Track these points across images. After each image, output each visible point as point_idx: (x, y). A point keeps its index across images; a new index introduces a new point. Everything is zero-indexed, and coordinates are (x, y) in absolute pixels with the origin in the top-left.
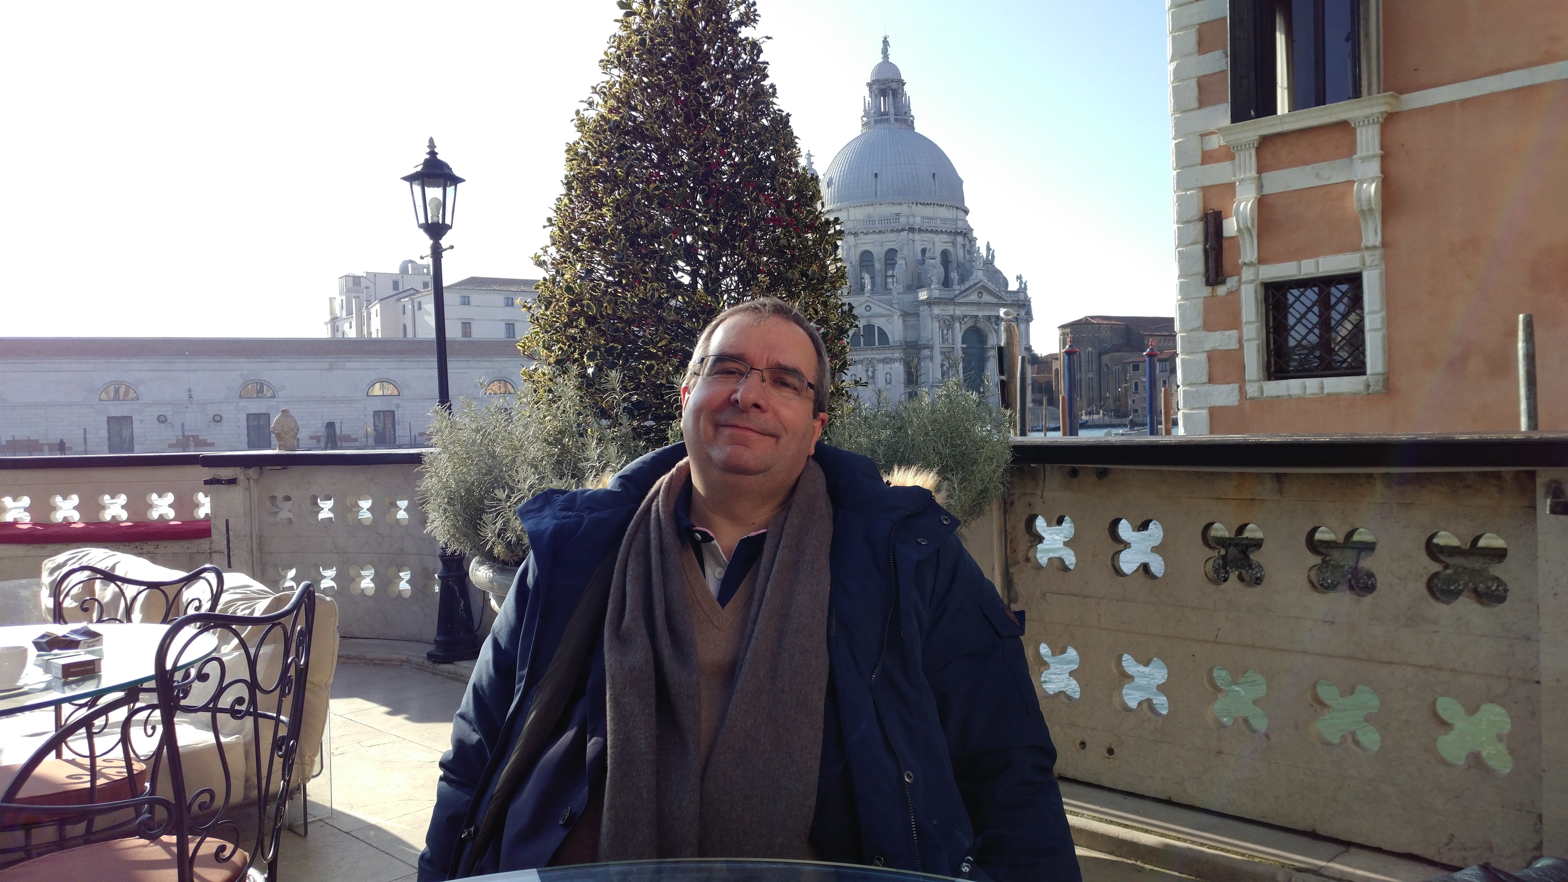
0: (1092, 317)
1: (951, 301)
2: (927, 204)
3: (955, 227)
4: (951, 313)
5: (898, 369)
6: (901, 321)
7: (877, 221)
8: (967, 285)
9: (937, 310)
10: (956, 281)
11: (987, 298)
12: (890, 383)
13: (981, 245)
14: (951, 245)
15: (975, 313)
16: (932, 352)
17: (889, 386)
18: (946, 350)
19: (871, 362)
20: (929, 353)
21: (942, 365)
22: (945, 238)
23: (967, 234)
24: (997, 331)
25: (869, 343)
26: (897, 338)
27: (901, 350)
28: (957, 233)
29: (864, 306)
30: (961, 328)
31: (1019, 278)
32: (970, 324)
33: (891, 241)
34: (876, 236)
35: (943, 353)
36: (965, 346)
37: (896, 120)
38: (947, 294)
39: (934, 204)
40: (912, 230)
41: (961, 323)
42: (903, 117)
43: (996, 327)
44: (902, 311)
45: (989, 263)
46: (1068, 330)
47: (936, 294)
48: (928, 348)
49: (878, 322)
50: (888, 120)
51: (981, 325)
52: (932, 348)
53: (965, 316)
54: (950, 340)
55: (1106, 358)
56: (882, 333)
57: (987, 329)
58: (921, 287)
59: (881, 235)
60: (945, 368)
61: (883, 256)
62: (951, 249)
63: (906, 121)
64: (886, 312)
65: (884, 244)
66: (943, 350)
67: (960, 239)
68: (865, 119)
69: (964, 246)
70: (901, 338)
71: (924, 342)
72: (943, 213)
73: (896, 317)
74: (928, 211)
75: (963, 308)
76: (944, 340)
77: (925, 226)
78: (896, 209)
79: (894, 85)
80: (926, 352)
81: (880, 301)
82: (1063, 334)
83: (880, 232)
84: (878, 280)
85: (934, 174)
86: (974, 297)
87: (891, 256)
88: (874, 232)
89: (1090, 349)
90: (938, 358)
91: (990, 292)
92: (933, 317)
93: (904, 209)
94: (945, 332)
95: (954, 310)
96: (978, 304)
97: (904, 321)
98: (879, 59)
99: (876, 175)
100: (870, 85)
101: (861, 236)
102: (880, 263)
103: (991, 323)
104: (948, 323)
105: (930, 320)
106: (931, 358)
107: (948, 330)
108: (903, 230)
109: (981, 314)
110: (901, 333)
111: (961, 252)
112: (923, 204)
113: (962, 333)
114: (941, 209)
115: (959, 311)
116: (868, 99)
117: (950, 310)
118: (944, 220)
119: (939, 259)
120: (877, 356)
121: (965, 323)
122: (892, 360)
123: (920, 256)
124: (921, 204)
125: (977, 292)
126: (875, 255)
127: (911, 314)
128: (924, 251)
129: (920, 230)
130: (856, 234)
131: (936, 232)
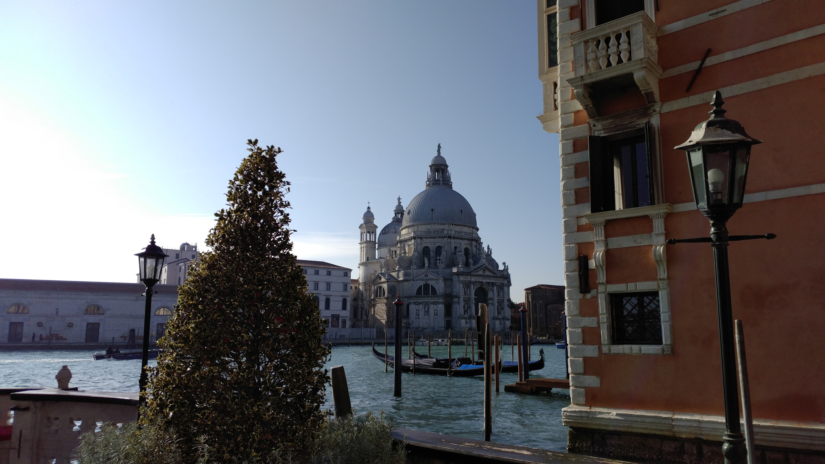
0: (541, 285)
1: (469, 274)
2: (458, 225)
3: (471, 236)
4: (469, 279)
5: (441, 307)
6: (443, 283)
7: (432, 232)
8: (477, 266)
9: (462, 278)
10: (472, 264)
11: (487, 273)
12: (437, 315)
13: (485, 246)
14: (469, 245)
15: (482, 280)
16: (459, 299)
17: (436, 316)
18: (466, 299)
19: (427, 304)
20: (457, 300)
21: (464, 307)
22: (466, 242)
23: (478, 240)
24: (493, 290)
25: (426, 293)
26: (441, 292)
27: (443, 298)
28: (472, 240)
29: (424, 274)
30: (474, 288)
31: (504, 264)
32: (479, 286)
33: (439, 242)
34: (432, 240)
35: (464, 300)
36: (476, 297)
37: (443, 184)
38: (466, 270)
39: (461, 225)
40: (450, 237)
41: (474, 286)
42: (446, 182)
43: (492, 288)
44: (444, 278)
45: (489, 255)
46: (530, 291)
47: (462, 270)
48: (457, 297)
49: (431, 283)
50: (439, 184)
51: (485, 287)
52: (459, 297)
53: (476, 282)
54: (468, 294)
55: (549, 307)
56: (433, 288)
57: (488, 289)
58: (454, 266)
59: (434, 239)
60: (466, 308)
61: (435, 250)
62: (470, 248)
63: (448, 184)
64: (435, 278)
65: (435, 244)
66: (464, 299)
67: (474, 243)
68: (428, 183)
69: (476, 246)
70: (443, 292)
71: (455, 294)
72: (466, 229)
73: (440, 281)
74: (458, 228)
75: (475, 278)
76: (465, 294)
77: (457, 235)
78: (442, 227)
79: (443, 167)
80: (456, 300)
81: (433, 272)
82: (527, 293)
83: (434, 238)
84: (432, 261)
85: (461, 211)
86: (481, 272)
87: (439, 249)
88: (431, 238)
89: (541, 302)
90: (462, 303)
91: (489, 270)
92: (460, 281)
93: (446, 227)
94: (466, 289)
95: (471, 278)
96: (483, 276)
97: (445, 283)
98: (436, 154)
99: (432, 210)
100: (430, 166)
101: (424, 239)
102: (433, 253)
103: (490, 286)
104: (467, 285)
105: (458, 283)
106: (459, 303)
107: (467, 289)
108: (445, 237)
109: (484, 281)
110: (443, 289)
111: (474, 249)
112: (456, 225)
113: (475, 290)
114: (465, 228)
115: (473, 279)
116: (430, 173)
117: (469, 278)
118: (466, 233)
119: (463, 252)
120: (430, 301)
121: (476, 285)
122: (438, 303)
123: (453, 251)
124: (454, 225)
125: (483, 269)
126: (431, 249)
127: (448, 280)
128: (456, 248)
129: (454, 238)
130: (421, 238)
131: (462, 239)
